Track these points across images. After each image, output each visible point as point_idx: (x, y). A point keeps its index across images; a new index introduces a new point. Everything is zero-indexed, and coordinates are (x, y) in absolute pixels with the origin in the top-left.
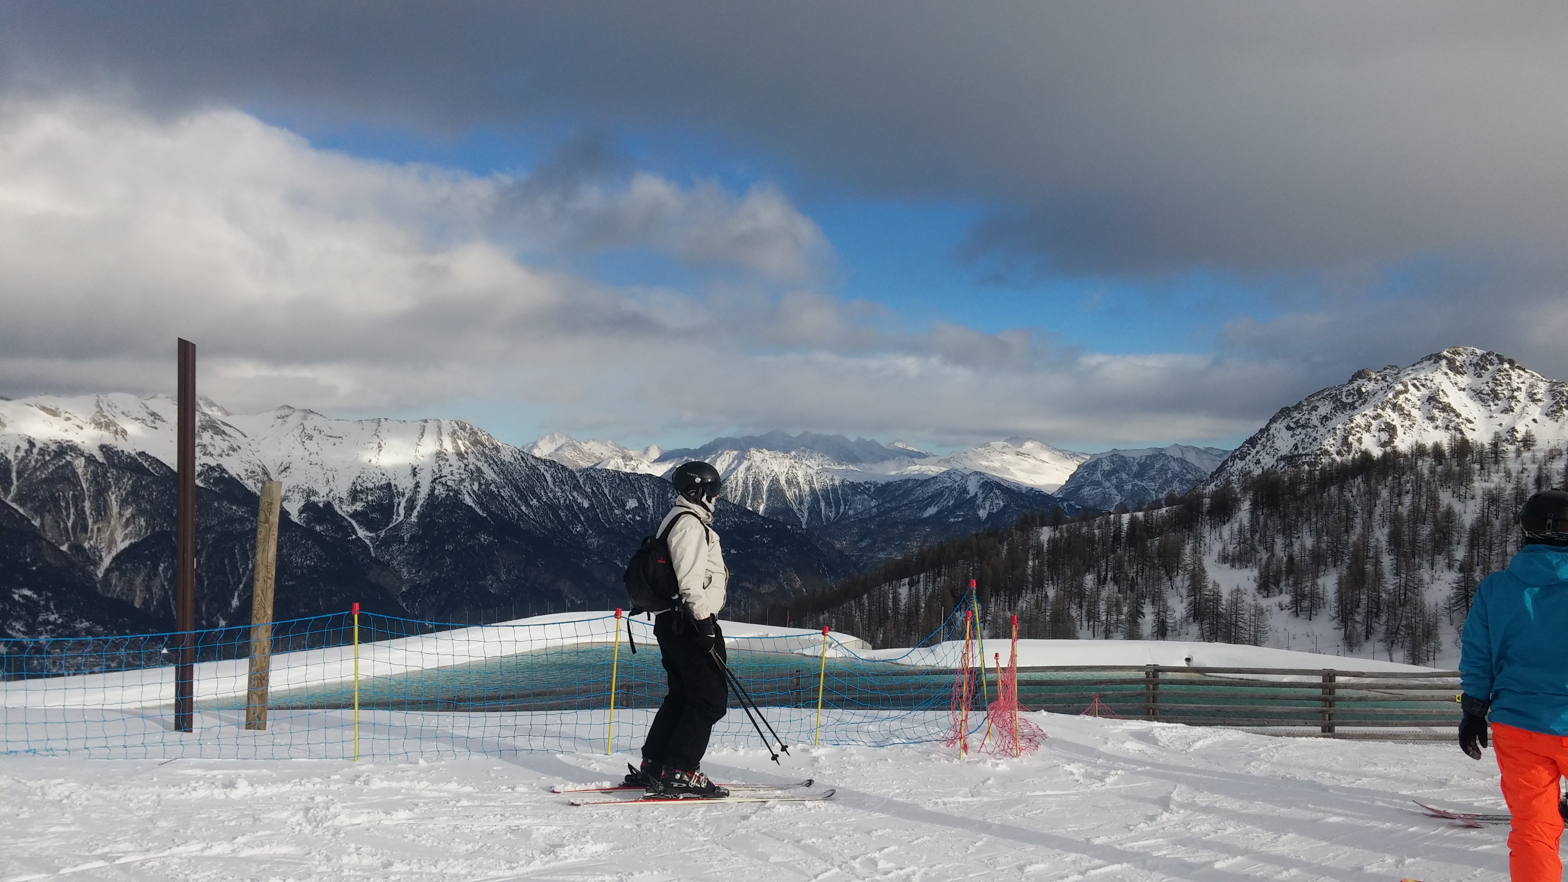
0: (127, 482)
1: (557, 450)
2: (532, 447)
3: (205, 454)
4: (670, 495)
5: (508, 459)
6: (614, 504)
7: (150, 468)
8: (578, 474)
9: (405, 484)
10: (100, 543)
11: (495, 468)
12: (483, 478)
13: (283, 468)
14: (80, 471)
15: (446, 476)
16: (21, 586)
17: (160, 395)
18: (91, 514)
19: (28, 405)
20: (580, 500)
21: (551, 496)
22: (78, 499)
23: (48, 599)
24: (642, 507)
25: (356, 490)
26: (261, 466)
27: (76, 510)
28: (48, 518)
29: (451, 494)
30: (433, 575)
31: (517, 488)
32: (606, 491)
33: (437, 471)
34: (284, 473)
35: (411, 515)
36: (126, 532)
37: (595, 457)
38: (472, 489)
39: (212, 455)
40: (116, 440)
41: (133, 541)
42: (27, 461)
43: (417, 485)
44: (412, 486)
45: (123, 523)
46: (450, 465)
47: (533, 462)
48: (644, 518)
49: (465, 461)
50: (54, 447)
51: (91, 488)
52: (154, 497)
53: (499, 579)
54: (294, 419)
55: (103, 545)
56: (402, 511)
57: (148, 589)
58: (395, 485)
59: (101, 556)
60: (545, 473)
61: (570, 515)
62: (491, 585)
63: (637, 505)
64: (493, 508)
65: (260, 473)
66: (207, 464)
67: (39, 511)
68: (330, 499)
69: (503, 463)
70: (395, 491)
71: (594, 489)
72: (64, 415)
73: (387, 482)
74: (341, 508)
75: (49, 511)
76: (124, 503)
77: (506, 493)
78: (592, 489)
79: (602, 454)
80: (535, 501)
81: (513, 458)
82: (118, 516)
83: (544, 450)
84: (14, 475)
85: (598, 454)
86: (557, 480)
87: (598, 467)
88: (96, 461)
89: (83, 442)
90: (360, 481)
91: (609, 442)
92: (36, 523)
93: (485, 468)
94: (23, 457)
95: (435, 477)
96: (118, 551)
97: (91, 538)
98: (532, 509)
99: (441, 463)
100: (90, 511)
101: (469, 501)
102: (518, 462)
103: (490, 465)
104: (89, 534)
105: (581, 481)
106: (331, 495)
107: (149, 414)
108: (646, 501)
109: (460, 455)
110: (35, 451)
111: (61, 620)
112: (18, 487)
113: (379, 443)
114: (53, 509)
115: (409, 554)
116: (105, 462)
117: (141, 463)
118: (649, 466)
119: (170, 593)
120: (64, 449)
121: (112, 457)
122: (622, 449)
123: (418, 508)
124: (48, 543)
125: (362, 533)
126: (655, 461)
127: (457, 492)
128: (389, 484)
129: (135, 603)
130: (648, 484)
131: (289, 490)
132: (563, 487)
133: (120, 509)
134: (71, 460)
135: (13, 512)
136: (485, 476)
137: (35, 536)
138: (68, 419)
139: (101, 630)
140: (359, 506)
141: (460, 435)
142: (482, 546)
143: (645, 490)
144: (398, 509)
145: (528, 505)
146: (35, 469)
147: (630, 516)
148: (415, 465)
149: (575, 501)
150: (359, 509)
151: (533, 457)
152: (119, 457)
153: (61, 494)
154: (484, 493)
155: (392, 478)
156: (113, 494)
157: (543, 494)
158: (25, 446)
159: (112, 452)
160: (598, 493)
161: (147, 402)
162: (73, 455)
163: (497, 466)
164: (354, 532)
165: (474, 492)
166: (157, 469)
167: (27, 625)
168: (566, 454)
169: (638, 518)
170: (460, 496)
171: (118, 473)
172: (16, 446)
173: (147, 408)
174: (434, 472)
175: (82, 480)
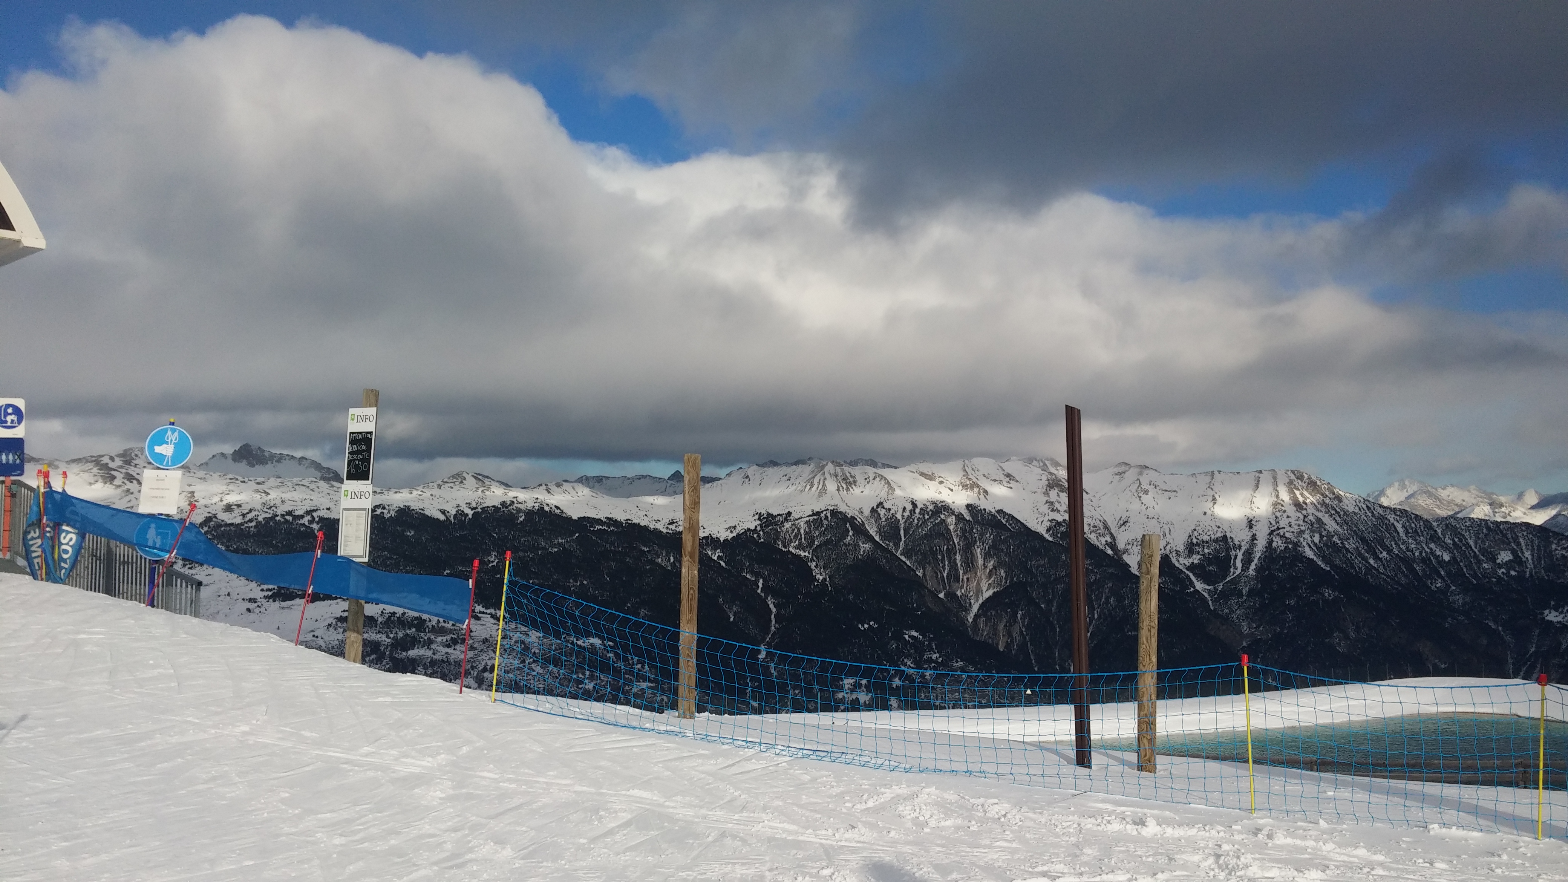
0: (989, 537)
1: (1407, 498)
2: (1379, 496)
3: (1052, 510)
4: (1554, 546)
5: (1351, 509)
6: (1481, 557)
7: (1007, 524)
8: (1435, 524)
9: (1241, 536)
10: (970, 591)
11: (1338, 518)
12: (1325, 530)
13: (1122, 522)
14: (951, 527)
15: (1284, 528)
16: (910, 628)
17: (1013, 458)
18: (962, 565)
19: (911, 471)
20: (1438, 553)
21: (1404, 549)
22: (951, 552)
23: (931, 640)
24: (1518, 560)
25: (1192, 543)
26: (1102, 520)
27: (949, 562)
28: (929, 569)
29: (1290, 546)
30: (1274, 630)
31: (1363, 540)
32: (1471, 543)
33: (1274, 523)
34: (1123, 527)
35: (1248, 568)
36: (990, 582)
37: (1457, 505)
38: (1313, 541)
39: (1059, 511)
40: (979, 499)
41: (995, 590)
42: (912, 520)
43: (1254, 538)
44: (1249, 538)
45: (987, 574)
46: (1288, 517)
47: (1381, 511)
48: (1521, 574)
49: (1304, 512)
50: (931, 507)
51: (961, 542)
52: (1011, 550)
53: (1347, 637)
54: (1131, 475)
55: (971, 594)
56: (1239, 564)
57: (1009, 634)
58: (1231, 538)
59: (971, 603)
60: (1396, 523)
61: (1427, 569)
62: (1339, 644)
63: (1511, 558)
64: (1337, 561)
65: (1102, 528)
66: (1055, 520)
67: (922, 564)
68: (1168, 552)
69: (1346, 513)
70: (1231, 543)
71: (1456, 540)
72: (938, 480)
73: (1222, 535)
74: (1178, 561)
75: (929, 563)
76: (987, 556)
77: (1350, 545)
78: (1453, 540)
79: (1464, 501)
80: (1385, 554)
81: (1357, 508)
82: (983, 567)
83: (1392, 498)
84: (902, 532)
85: (1458, 501)
86: (1410, 531)
87: (1459, 516)
88: (964, 519)
89: (954, 503)
90: (1196, 533)
91: (1472, 487)
92: (920, 573)
93: (1326, 519)
94: (908, 516)
95: (1272, 529)
96: (984, 599)
97: (962, 588)
98: (1382, 562)
99: (1278, 514)
100: (960, 562)
101: (1309, 554)
102: (1363, 512)
103: (1331, 516)
104: (961, 583)
105: (1439, 531)
106: (1168, 548)
107: (1005, 475)
108: (1523, 553)
109: (1298, 506)
110: (917, 511)
111: (941, 659)
112: (905, 541)
113: (1213, 496)
114: (932, 561)
115: (1248, 608)
116: (971, 520)
117: (999, 520)
118: (1525, 514)
119: (1027, 638)
120: (940, 508)
121: (977, 515)
122: (1489, 495)
123: (1256, 561)
124: (929, 591)
125: (1199, 586)
126: (1533, 508)
127: (1297, 545)
128: (1225, 537)
129: (999, 647)
130: (1525, 533)
131: (1129, 544)
132: (1417, 538)
133: (984, 561)
134: (945, 518)
135: (902, 564)
136: (1327, 527)
137: (918, 584)
138: (941, 482)
139: (973, 669)
140: (1196, 559)
141: (1297, 485)
142: (1326, 601)
143: (1521, 540)
144: (1235, 562)
145: (1377, 558)
146: (918, 526)
147: (1503, 570)
148: (1251, 518)
149: (1433, 553)
150: (1196, 562)
151: (1381, 506)
152: (982, 515)
153: (938, 548)
154: (1325, 545)
155: (1228, 530)
156: (978, 548)
157: (1394, 546)
158: (909, 507)
159: (977, 511)
160: (1461, 545)
161: (1002, 465)
162: (946, 514)
163: (1340, 516)
164: (1192, 584)
165: (1315, 544)
166: (1013, 525)
167: (915, 662)
168: (1420, 502)
169: (1513, 573)
170: (1300, 549)
171: (982, 529)
172: (903, 507)
173: (1004, 470)
174: (1271, 524)
175: (953, 536)
